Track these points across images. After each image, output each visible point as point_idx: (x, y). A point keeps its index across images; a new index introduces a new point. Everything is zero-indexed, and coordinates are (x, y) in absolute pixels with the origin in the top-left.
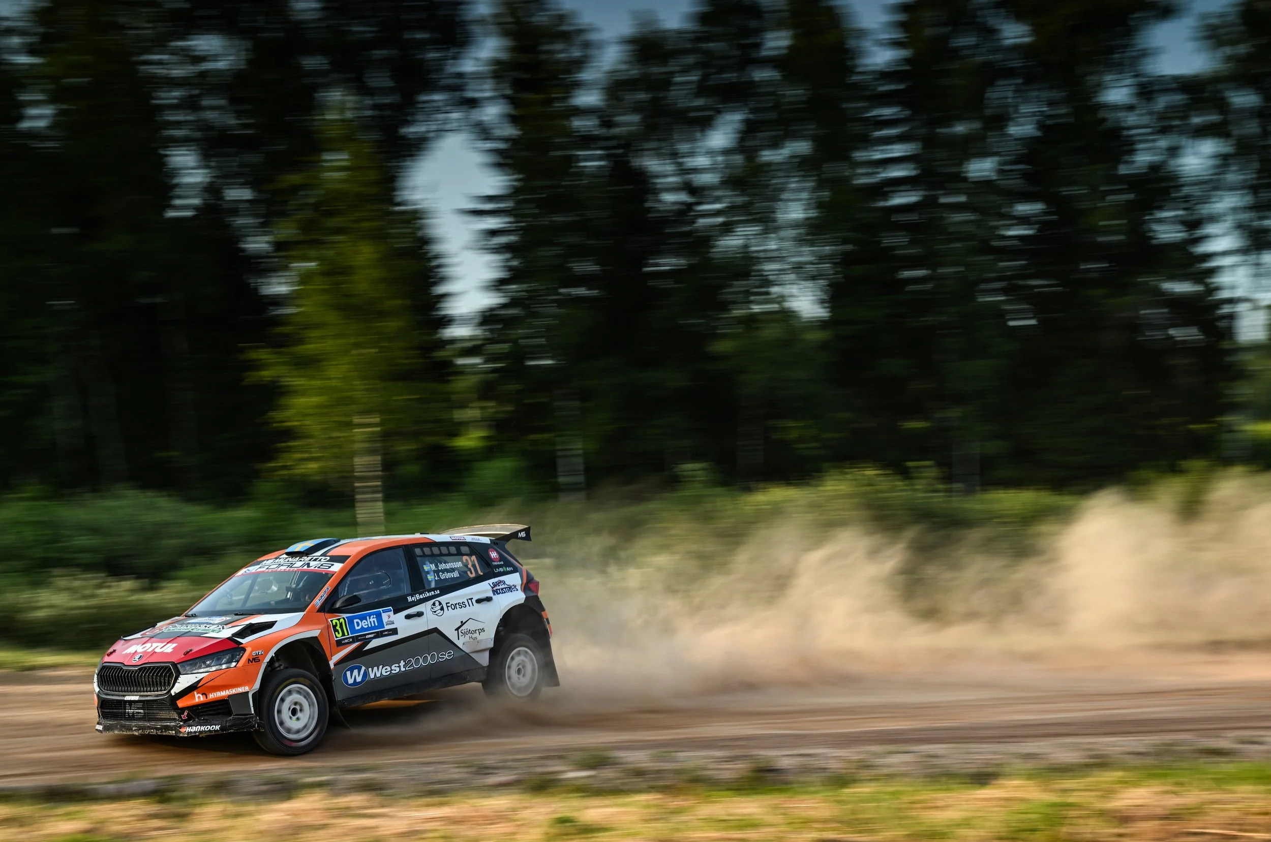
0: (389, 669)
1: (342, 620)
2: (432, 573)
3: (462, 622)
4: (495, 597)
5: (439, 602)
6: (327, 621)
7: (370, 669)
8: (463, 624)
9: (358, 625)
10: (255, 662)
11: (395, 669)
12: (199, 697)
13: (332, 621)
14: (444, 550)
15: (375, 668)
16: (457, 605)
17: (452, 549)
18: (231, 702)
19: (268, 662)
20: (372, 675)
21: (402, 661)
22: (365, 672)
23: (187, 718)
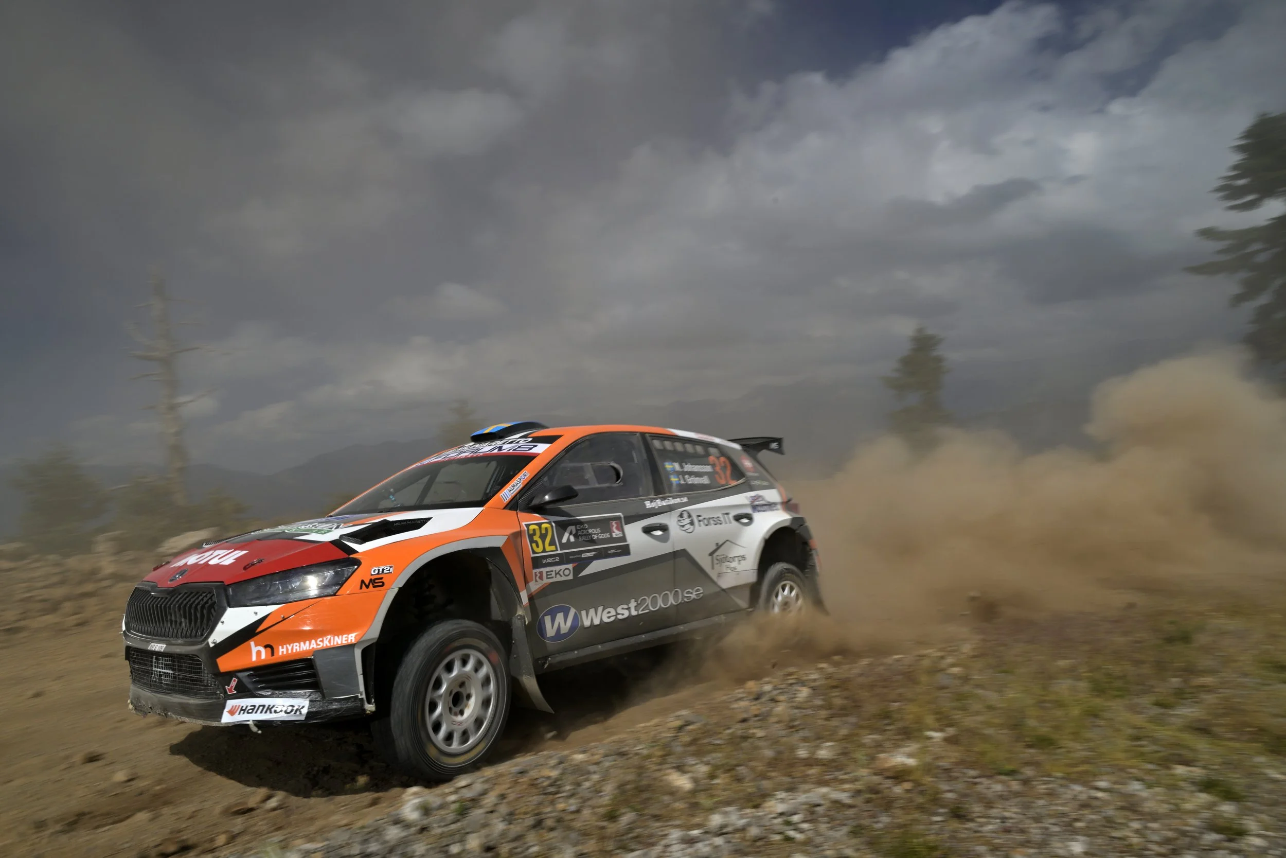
2: (676, 474)
3: (717, 544)
4: (757, 516)
5: (689, 513)
6: (519, 525)
8: (719, 547)
10: (374, 587)
12: (259, 653)
13: (527, 525)
14: (689, 447)
16: (712, 522)
17: (699, 449)
18: (319, 663)
19: (400, 589)
20: (587, 623)
21: (633, 601)
22: (576, 618)
23: (236, 692)
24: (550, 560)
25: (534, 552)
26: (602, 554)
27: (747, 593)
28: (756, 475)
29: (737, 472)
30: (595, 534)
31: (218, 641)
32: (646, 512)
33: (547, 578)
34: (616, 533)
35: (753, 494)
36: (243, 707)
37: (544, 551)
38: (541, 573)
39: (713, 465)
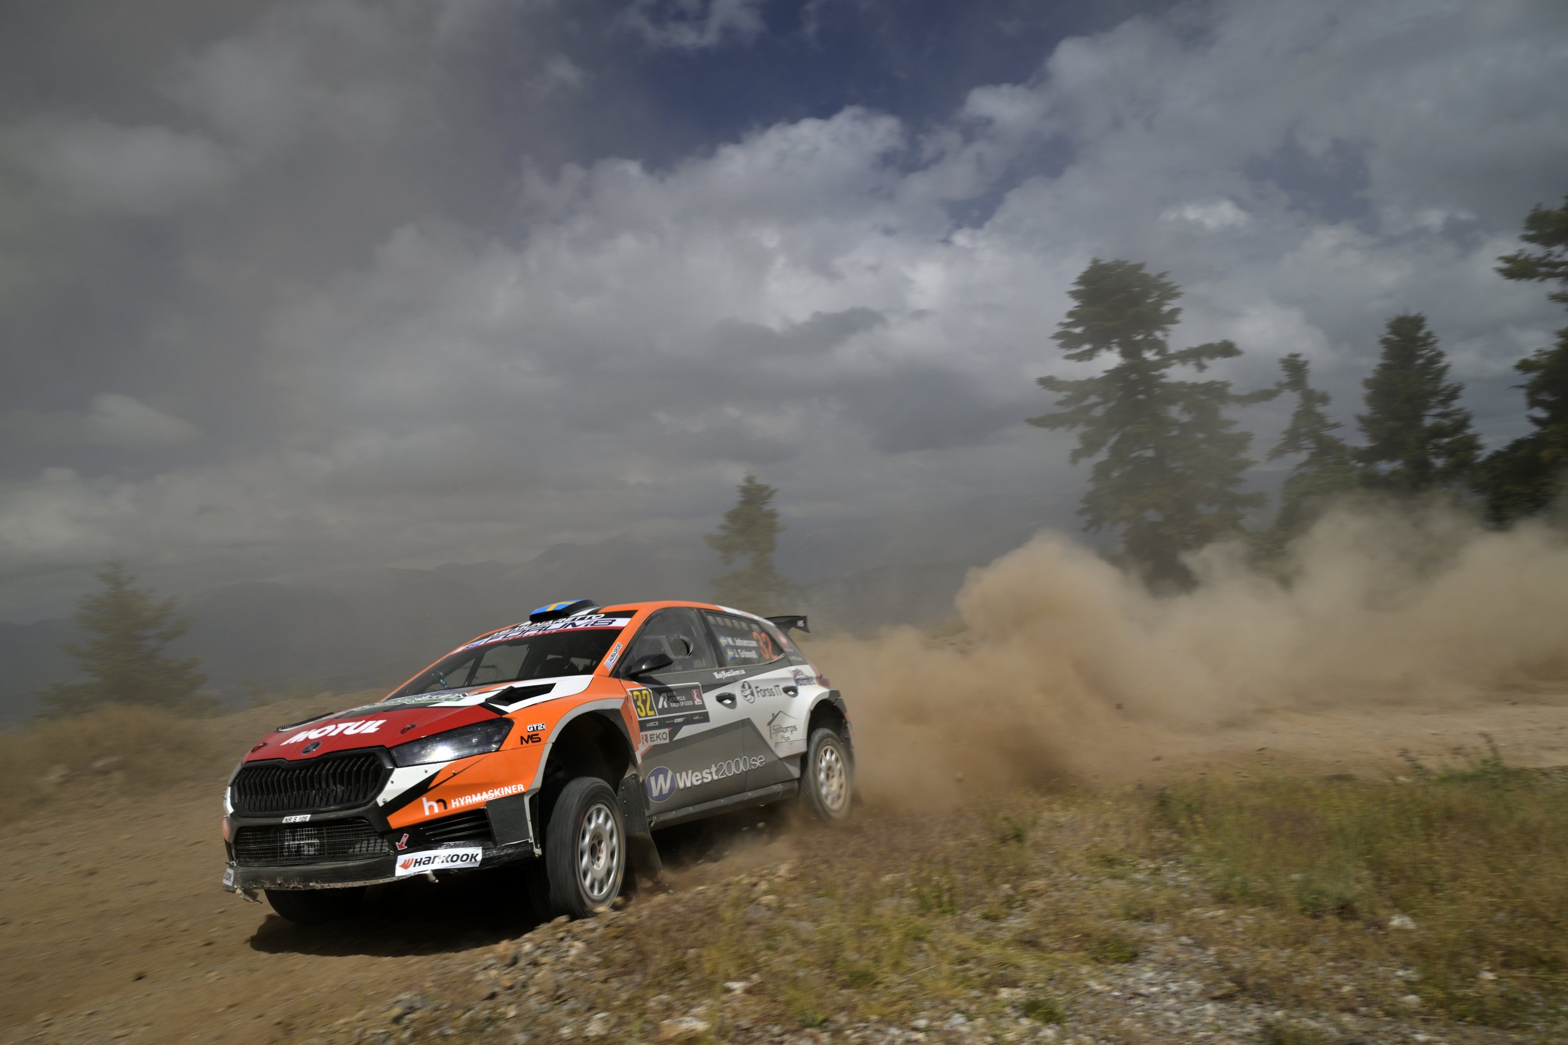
0: (699, 775)
1: (644, 692)
2: (731, 648)
3: (773, 714)
4: (801, 690)
5: (750, 684)
6: (625, 691)
7: (678, 775)
8: (775, 717)
9: (665, 702)
10: (533, 742)
11: (707, 776)
12: (431, 807)
13: (630, 691)
14: (736, 624)
15: (684, 773)
16: (767, 693)
17: (744, 625)
18: (490, 814)
19: (553, 743)
20: (681, 785)
21: (713, 765)
22: (673, 780)
23: (406, 847)
24: (651, 724)
25: (640, 717)
26: (689, 721)
27: (798, 761)
28: (791, 651)
29: (778, 649)
30: (682, 701)
31: (388, 799)
32: (715, 682)
33: (651, 741)
34: (698, 702)
35: (793, 668)
36: (417, 860)
37: (647, 715)
38: (646, 735)
39: (758, 641)
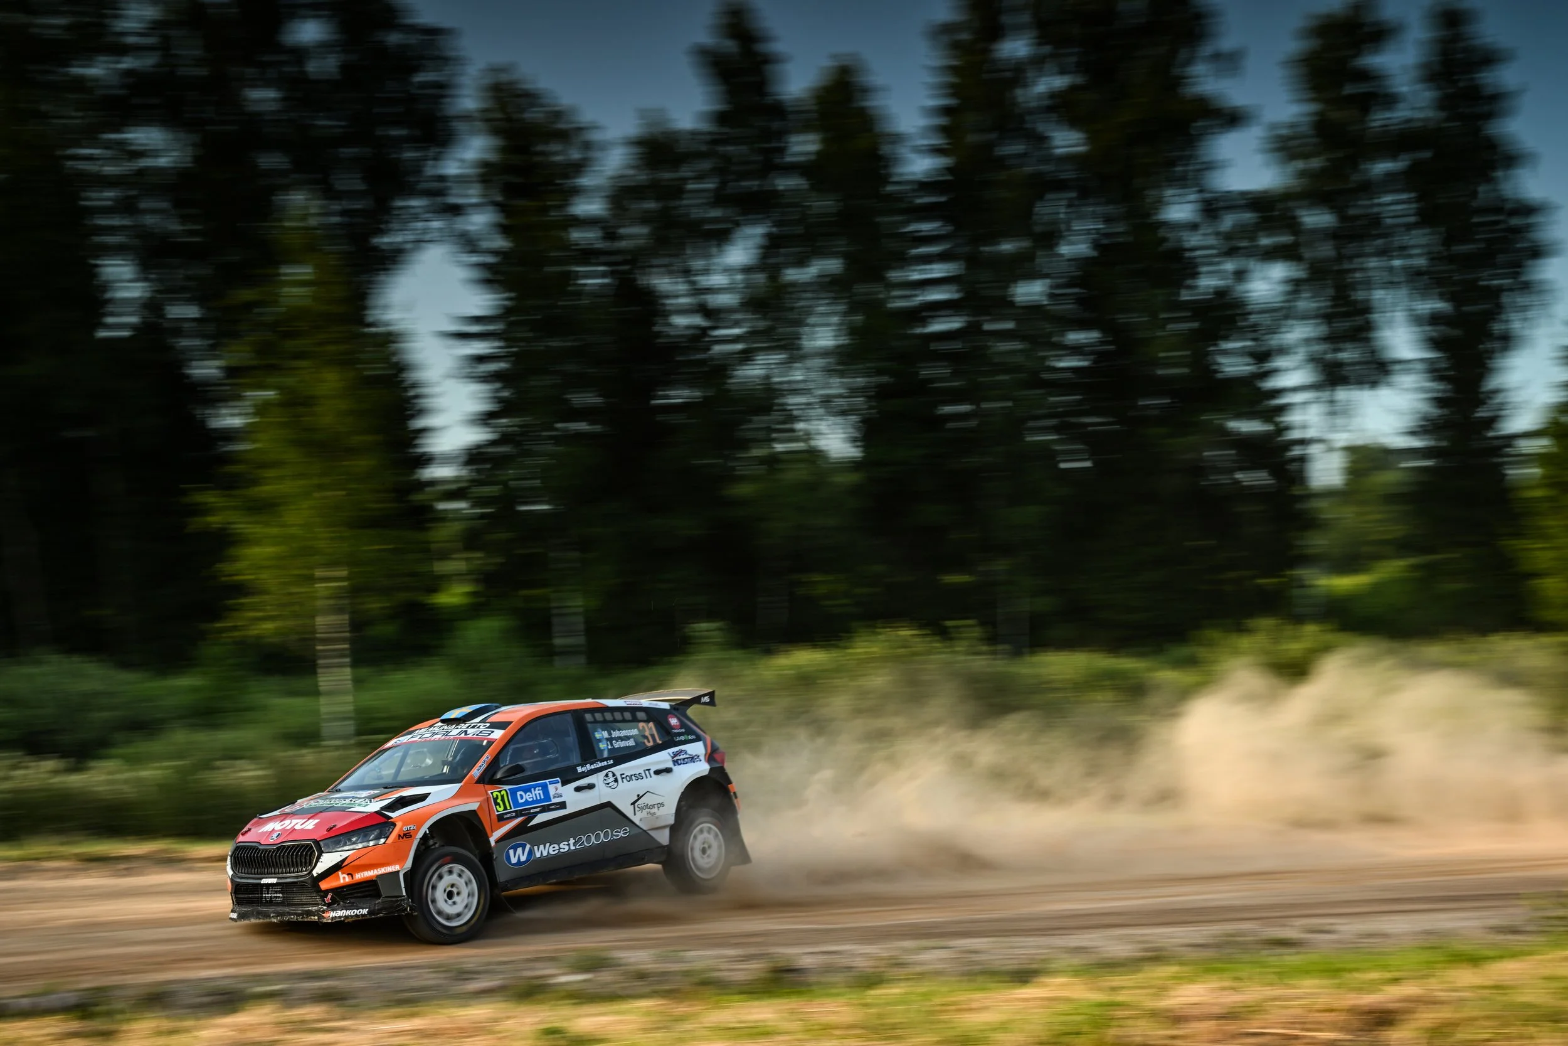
0: (557, 847)
1: (503, 792)
2: (605, 741)
3: (638, 795)
4: (675, 768)
5: (613, 773)
6: (487, 794)
7: (536, 848)
8: (639, 797)
9: (522, 798)
10: (407, 838)
11: (564, 847)
12: (344, 878)
13: (492, 793)
14: (618, 716)
15: (542, 847)
16: (633, 777)
17: (628, 715)
18: (380, 883)
19: (421, 839)
20: (538, 856)
22: (531, 852)
28: (683, 730)
31: (319, 873)
32: (578, 776)
34: (555, 794)
37: (504, 810)
38: (502, 825)
